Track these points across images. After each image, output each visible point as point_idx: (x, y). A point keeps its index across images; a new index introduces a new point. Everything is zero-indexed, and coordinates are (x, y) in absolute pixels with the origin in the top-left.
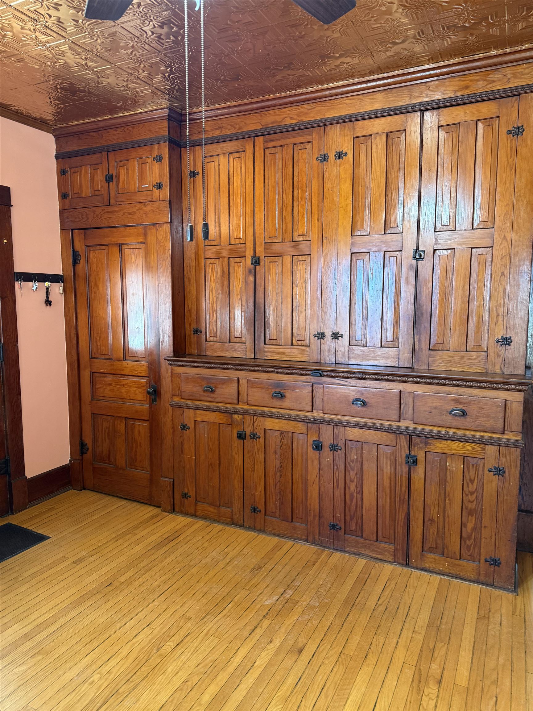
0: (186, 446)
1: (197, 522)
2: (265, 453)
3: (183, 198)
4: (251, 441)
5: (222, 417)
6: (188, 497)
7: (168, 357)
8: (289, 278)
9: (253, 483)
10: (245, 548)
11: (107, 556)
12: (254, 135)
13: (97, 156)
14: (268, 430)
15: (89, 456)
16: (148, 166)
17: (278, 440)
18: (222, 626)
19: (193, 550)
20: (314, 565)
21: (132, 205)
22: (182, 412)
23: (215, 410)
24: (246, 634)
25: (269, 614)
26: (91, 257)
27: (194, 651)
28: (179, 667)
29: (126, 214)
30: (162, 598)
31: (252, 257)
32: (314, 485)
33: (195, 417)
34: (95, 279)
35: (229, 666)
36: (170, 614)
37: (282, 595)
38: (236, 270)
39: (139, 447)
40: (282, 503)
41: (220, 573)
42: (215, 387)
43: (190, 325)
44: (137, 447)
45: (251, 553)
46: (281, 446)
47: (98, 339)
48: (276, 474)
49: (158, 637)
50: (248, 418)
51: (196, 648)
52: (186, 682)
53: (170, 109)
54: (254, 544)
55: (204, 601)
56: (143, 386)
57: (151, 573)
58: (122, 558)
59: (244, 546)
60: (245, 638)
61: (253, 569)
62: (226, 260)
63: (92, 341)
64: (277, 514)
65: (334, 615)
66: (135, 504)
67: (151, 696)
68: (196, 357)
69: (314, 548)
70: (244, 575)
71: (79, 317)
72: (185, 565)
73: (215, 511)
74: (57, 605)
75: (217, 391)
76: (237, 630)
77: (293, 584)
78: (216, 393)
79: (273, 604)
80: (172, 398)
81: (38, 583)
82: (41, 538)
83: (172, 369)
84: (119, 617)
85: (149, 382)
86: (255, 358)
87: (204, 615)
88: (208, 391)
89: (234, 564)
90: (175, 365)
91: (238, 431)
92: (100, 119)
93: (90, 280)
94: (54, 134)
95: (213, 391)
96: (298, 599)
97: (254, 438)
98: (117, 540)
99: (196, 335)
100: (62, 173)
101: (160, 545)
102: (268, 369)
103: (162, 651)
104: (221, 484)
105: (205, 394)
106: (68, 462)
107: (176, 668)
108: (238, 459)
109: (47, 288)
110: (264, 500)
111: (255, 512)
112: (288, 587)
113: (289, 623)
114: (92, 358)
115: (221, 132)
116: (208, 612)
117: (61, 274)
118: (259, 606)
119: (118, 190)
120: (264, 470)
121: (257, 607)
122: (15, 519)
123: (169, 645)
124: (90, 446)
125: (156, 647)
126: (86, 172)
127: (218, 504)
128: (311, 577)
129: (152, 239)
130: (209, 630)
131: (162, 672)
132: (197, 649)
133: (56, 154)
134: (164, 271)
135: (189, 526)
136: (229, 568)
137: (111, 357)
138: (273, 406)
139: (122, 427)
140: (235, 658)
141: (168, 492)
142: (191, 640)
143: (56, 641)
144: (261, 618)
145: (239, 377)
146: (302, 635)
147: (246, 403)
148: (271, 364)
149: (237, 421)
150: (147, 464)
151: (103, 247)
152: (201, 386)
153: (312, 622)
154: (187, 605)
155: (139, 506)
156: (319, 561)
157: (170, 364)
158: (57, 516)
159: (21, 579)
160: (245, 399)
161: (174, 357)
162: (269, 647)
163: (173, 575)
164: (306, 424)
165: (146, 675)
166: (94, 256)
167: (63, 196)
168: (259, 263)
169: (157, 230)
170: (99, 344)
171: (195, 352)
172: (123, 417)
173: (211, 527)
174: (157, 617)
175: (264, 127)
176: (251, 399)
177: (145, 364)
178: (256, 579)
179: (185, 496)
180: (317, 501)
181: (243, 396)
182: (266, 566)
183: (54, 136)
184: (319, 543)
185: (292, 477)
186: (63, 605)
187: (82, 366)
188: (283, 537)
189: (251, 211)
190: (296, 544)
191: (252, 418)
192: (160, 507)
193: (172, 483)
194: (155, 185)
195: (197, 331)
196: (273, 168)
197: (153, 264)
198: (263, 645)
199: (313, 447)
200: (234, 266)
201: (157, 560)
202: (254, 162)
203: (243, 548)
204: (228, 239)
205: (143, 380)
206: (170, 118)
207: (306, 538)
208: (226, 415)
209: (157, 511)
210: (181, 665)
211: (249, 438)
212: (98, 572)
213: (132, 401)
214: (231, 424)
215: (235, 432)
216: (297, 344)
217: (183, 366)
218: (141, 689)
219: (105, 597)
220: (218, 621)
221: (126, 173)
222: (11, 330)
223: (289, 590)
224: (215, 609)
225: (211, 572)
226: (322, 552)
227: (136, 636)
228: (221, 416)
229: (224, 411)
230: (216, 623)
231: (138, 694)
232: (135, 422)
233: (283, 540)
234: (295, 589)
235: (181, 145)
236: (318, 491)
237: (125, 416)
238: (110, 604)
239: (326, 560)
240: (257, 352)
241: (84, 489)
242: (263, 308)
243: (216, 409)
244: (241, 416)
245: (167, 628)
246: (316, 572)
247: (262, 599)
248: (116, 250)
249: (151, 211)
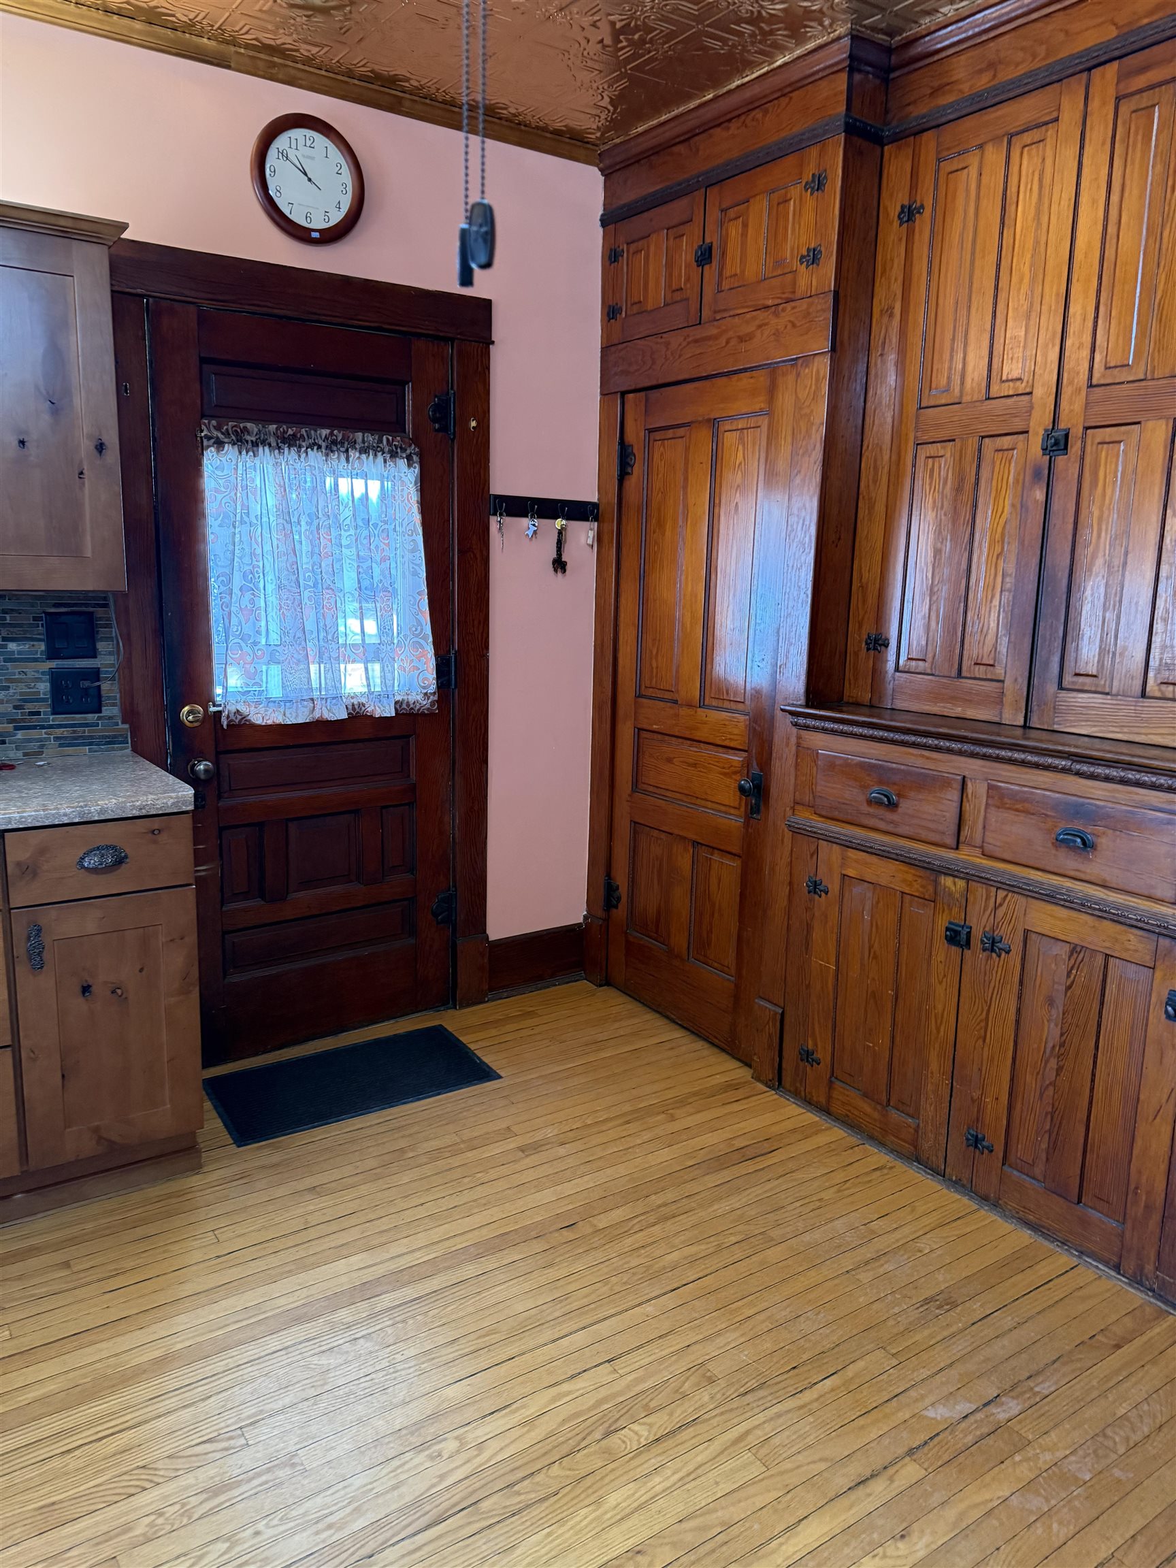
0: (816, 935)
1: (827, 1129)
2: (1020, 997)
3: (877, 284)
4: (982, 956)
5: (910, 877)
6: (813, 1060)
7: (793, 705)
8: (1157, 490)
9: (980, 1070)
10: (928, 1236)
11: (592, 1155)
12: (1091, 63)
13: (683, 203)
14: (1034, 936)
15: (620, 913)
16: (792, 208)
17: (1063, 969)
18: (787, 1433)
19: (790, 1200)
20: (1118, 1347)
21: (748, 316)
22: (813, 848)
23: (894, 856)
24: (841, 1481)
25: (926, 1448)
26: (655, 456)
27: (689, 1475)
28: (636, 1504)
29: (733, 342)
30: (669, 1301)
31: (1046, 430)
32: (1158, 1119)
33: (843, 865)
34: (659, 510)
35: (763, 1556)
36: (672, 1349)
37: (985, 1405)
38: (997, 469)
39: (716, 915)
40: (1053, 1146)
41: (836, 1281)
42: (899, 795)
43: (860, 627)
44: (713, 915)
45: (939, 1252)
46: (1069, 988)
47: (654, 652)
48: (1047, 1062)
49: (621, 1399)
50: (980, 890)
51: (696, 1469)
52: (639, 1552)
53: (855, 38)
54: (957, 1232)
55: (768, 1346)
56: (735, 773)
57: (670, 1226)
58: (622, 1170)
59: (927, 1229)
60: (832, 1494)
61: (927, 1301)
62: (973, 443)
63: (643, 657)
64: (1038, 1170)
65: (1132, 1533)
66: (700, 1044)
67: (543, 1551)
68: (866, 710)
69: (1137, 1297)
70: (896, 1310)
71: (623, 601)
72: (757, 1232)
73: (876, 1115)
74: (448, 1239)
75: (905, 805)
76: (821, 1460)
77: (1031, 1383)
78: (900, 810)
79: (949, 1422)
80: (793, 809)
81: (436, 1174)
82: (483, 1073)
83: (799, 737)
84: (557, 1314)
85: (747, 764)
86: (1025, 726)
87: (753, 1384)
88: (879, 803)
89: (881, 1271)
90: (807, 727)
91: (950, 923)
92: (692, 105)
93: (649, 512)
94: (601, 165)
95: (892, 806)
96: (1030, 1437)
97: (992, 950)
98: (628, 1122)
99: (872, 652)
100: (612, 256)
101: (719, 1162)
102: (1050, 760)
103: (614, 1440)
104: (896, 1053)
105: (871, 810)
106: (581, 920)
107: (629, 1502)
108: (943, 996)
109: (560, 533)
110: (1005, 1122)
111: (976, 1147)
112: (1013, 1388)
113: (978, 1499)
114: (641, 696)
115: (995, 76)
116: (763, 1381)
117: (595, 500)
118: (907, 1416)
119: (719, 284)
120: (1012, 1044)
121: (900, 1414)
122: (455, 1021)
123: (636, 1433)
124: (623, 891)
125: (606, 1425)
126: (658, 245)
127: (884, 1099)
128: (1095, 1383)
129: (786, 400)
130: (748, 1433)
131: (592, 1499)
132: (700, 1471)
133: (602, 215)
134: (803, 480)
135: (806, 1132)
136: (865, 1277)
137: (676, 697)
138: (1056, 870)
139: (684, 860)
140: (786, 1542)
141: (770, 1035)
142: (693, 1441)
143: (411, 1322)
144: (901, 1451)
145: (966, 773)
146: (1002, 1554)
147: (978, 851)
148: (1060, 748)
149: (950, 894)
150: (730, 959)
151: (681, 431)
152: (864, 787)
153: (1050, 1527)
154: (720, 1341)
155: (706, 1053)
156: (1138, 1342)
157: (796, 725)
158: (532, 1032)
159: (411, 1155)
160: (978, 842)
161: (807, 706)
162: (890, 1549)
163: (719, 1249)
164: (1154, 937)
165: (551, 1490)
166: (662, 454)
167: (611, 312)
168: (1066, 448)
169: (798, 375)
170: (654, 665)
171: (866, 697)
172: (690, 840)
173: (858, 1153)
174: (638, 1348)
175: (1126, 30)
176: (994, 842)
177: (742, 718)
178: (926, 1333)
179: (807, 1056)
180: (1164, 1167)
181: (972, 828)
182: (967, 1304)
183: (601, 170)
184: (1155, 1286)
185: (1093, 1081)
186: (460, 1243)
187: (621, 712)
188: (1046, 1236)
189: (1058, 294)
190: (1081, 1269)
191: (993, 894)
192: (750, 1066)
193: (778, 1017)
194: (803, 257)
195: (876, 641)
196: (1138, 155)
197: (781, 465)
198: (875, 1536)
199: (1166, 1011)
200: (994, 463)
201: (697, 1197)
202: (1082, 147)
203: (921, 1233)
204: (984, 384)
205: (737, 758)
206: (854, 63)
207: (1115, 1259)
208: (921, 872)
209: (744, 1073)
210: (643, 1499)
211: (980, 946)
212: (559, 1188)
213: (709, 805)
214: (934, 899)
215: (942, 923)
216: (1158, 694)
217: (824, 730)
218: (528, 1523)
219: (548, 1252)
220: (779, 1415)
221: (742, 235)
222: (476, 623)
223: (1013, 1398)
224: (785, 1376)
225: (812, 1273)
226: (1157, 1318)
227: (572, 1377)
228: (909, 874)
229: (917, 863)
230: (772, 1419)
231: (519, 1532)
232: (712, 855)
233: (1046, 1243)
234: (1032, 1402)
235: (882, 137)
236: (1169, 1142)
237: (694, 837)
238: (553, 1274)
239: (1163, 1348)
240: (1035, 708)
241: (607, 982)
242: (1065, 582)
243: (897, 854)
244: (961, 884)
245: (649, 1383)
246: (1118, 1371)
247: (923, 1397)
248: (704, 434)
249: (789, 326)
